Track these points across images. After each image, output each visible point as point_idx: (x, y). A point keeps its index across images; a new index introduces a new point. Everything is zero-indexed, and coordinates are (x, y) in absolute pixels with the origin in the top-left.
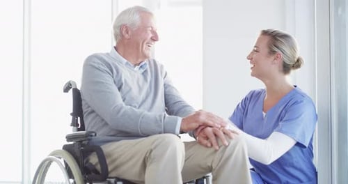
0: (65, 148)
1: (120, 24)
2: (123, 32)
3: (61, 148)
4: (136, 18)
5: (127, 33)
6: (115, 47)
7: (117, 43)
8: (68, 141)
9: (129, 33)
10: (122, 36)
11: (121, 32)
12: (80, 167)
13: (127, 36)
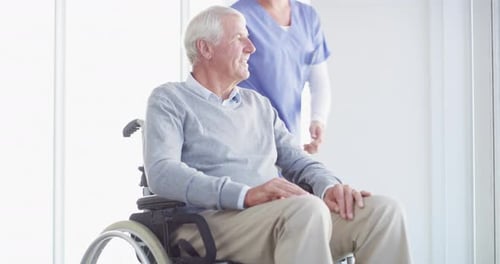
0: (134, 218)
1: (194, 39)
2: (202, 50)
3: (127, 219)
4: (216, 27)
5: (207, 50)
6: (192, 74)
7: (195, 67)
8: (140, 208)
9: (210, 49)
10: (200, 56)
11: (199, 51)
12: (163, 244)
13: (207, 56)
